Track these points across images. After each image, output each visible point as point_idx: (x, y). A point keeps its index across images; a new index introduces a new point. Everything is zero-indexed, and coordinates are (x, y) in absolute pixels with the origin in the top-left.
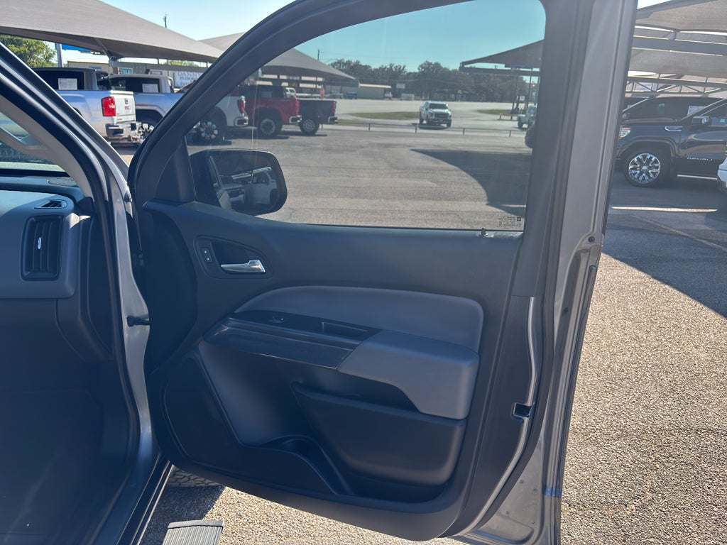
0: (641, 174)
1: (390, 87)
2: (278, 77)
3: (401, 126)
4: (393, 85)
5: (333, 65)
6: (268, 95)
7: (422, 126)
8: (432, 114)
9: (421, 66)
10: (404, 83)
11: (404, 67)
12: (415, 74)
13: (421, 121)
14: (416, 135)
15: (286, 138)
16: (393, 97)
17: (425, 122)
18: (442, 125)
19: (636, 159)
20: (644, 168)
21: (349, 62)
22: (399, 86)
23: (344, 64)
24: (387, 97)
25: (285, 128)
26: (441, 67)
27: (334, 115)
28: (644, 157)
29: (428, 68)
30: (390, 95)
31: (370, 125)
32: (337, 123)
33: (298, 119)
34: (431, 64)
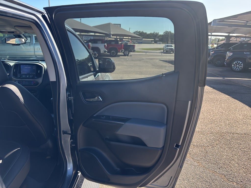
0: (236, 68)
1: (153, 40)
2: (117, 37)
3: (157, 53)
4: (155, 39)
5: (134, 33)
6: (113, 43)
7: (164, 53)
8: (167, 49)
9: (164, 33)
10: (158, 38)
11: (158, 33)
12: (162, 35)
13: (164, 51)
14: (162, 56)
15: (119, 57)
16: (155, 43)
17: (165, 51)
18: (171, 52)
19: (234, 63)
20: (238, 66)
21: (140, 32)
22: (156, 39)
23: (138, 32)
24: (152, 43)
25: (119, 54)
26: (171, 33)
27: (134, 49)
28: (237, 62)
29: (166, 33)
30: (154, 42)
31: (146, 52)
32: (135, 52)
33: (123, 51)
34: (168, 32)
